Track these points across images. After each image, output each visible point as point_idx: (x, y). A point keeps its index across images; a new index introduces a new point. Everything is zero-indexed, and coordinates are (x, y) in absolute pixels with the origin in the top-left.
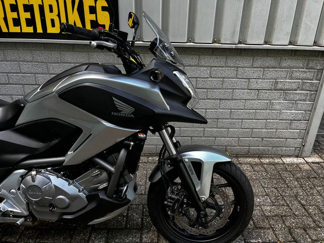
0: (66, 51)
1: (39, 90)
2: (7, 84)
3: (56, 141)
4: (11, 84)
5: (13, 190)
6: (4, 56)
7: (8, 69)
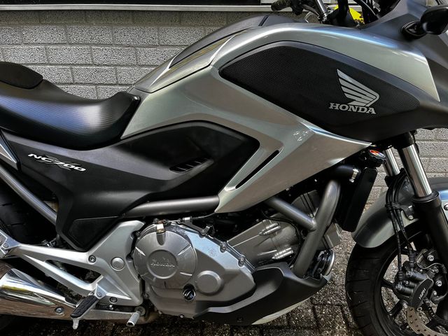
0: (168, 25)
1: (167, 69)
2: (71, 84)
3: (201, 167)
4: (76, 83)
5: (117, 259)
6: (66, 34)
7: (73, 58)
